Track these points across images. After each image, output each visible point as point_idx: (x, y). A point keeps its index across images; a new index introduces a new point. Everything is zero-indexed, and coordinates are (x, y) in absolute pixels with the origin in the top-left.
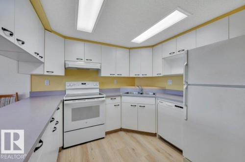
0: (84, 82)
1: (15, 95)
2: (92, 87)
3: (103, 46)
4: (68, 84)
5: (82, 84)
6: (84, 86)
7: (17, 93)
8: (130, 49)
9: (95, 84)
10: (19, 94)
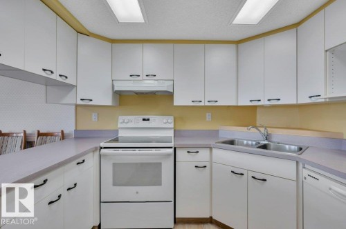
0: (146, 117)
1: (60, 134)
2: (160, 126)
3: (178, 46)
4: (121, 118)
5: (144, 120)
6: (146, 124)
7: (62, 131)
8: (238, 42)
9: (165, 121)
10: (65, 132)
